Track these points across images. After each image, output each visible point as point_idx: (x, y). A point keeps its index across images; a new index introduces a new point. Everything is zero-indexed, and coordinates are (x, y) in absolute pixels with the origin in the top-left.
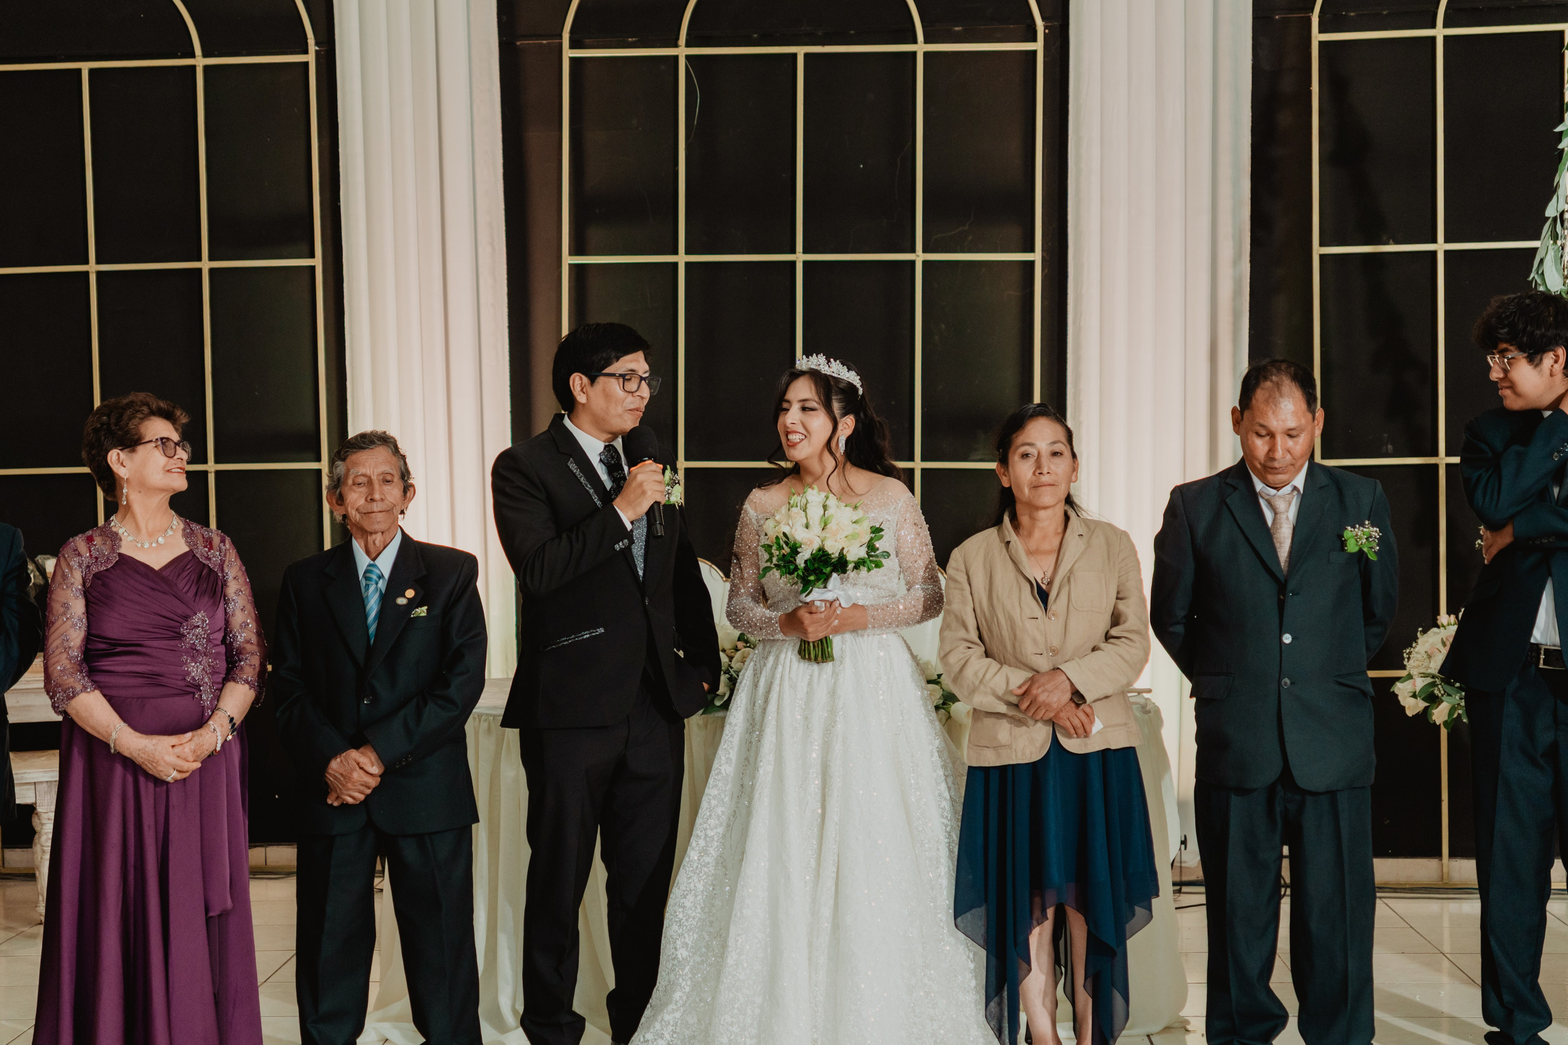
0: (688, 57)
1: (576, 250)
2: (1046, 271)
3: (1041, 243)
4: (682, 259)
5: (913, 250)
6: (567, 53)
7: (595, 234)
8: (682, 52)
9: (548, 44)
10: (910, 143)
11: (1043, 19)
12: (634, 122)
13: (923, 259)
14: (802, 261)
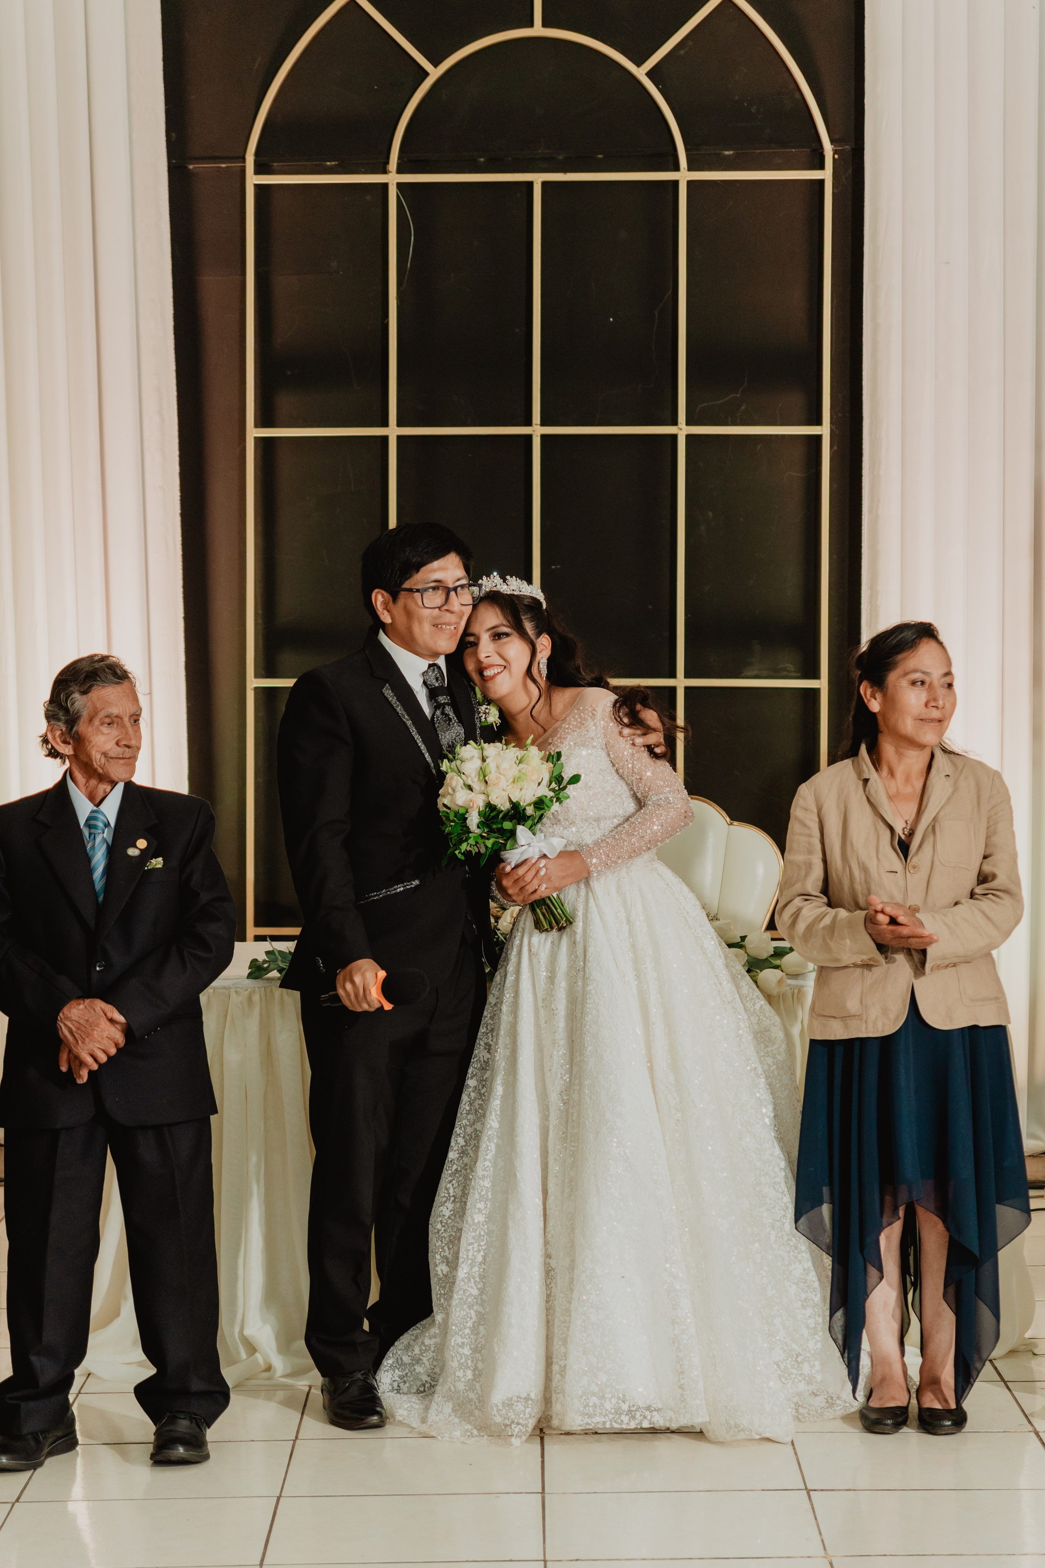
0: (400, 186)
1: (264, 421)
2: (835, 448)
3: (829, 414)
4: (393, 431)
5: (675, 422)
6: (252, 178)
7: (285, 402)
8: (392, 178)
9: (228, 167)
10: (670, 292)
11: (832, 141)
12: (334, 264)
13: (686, 433)
14: (539, 435)
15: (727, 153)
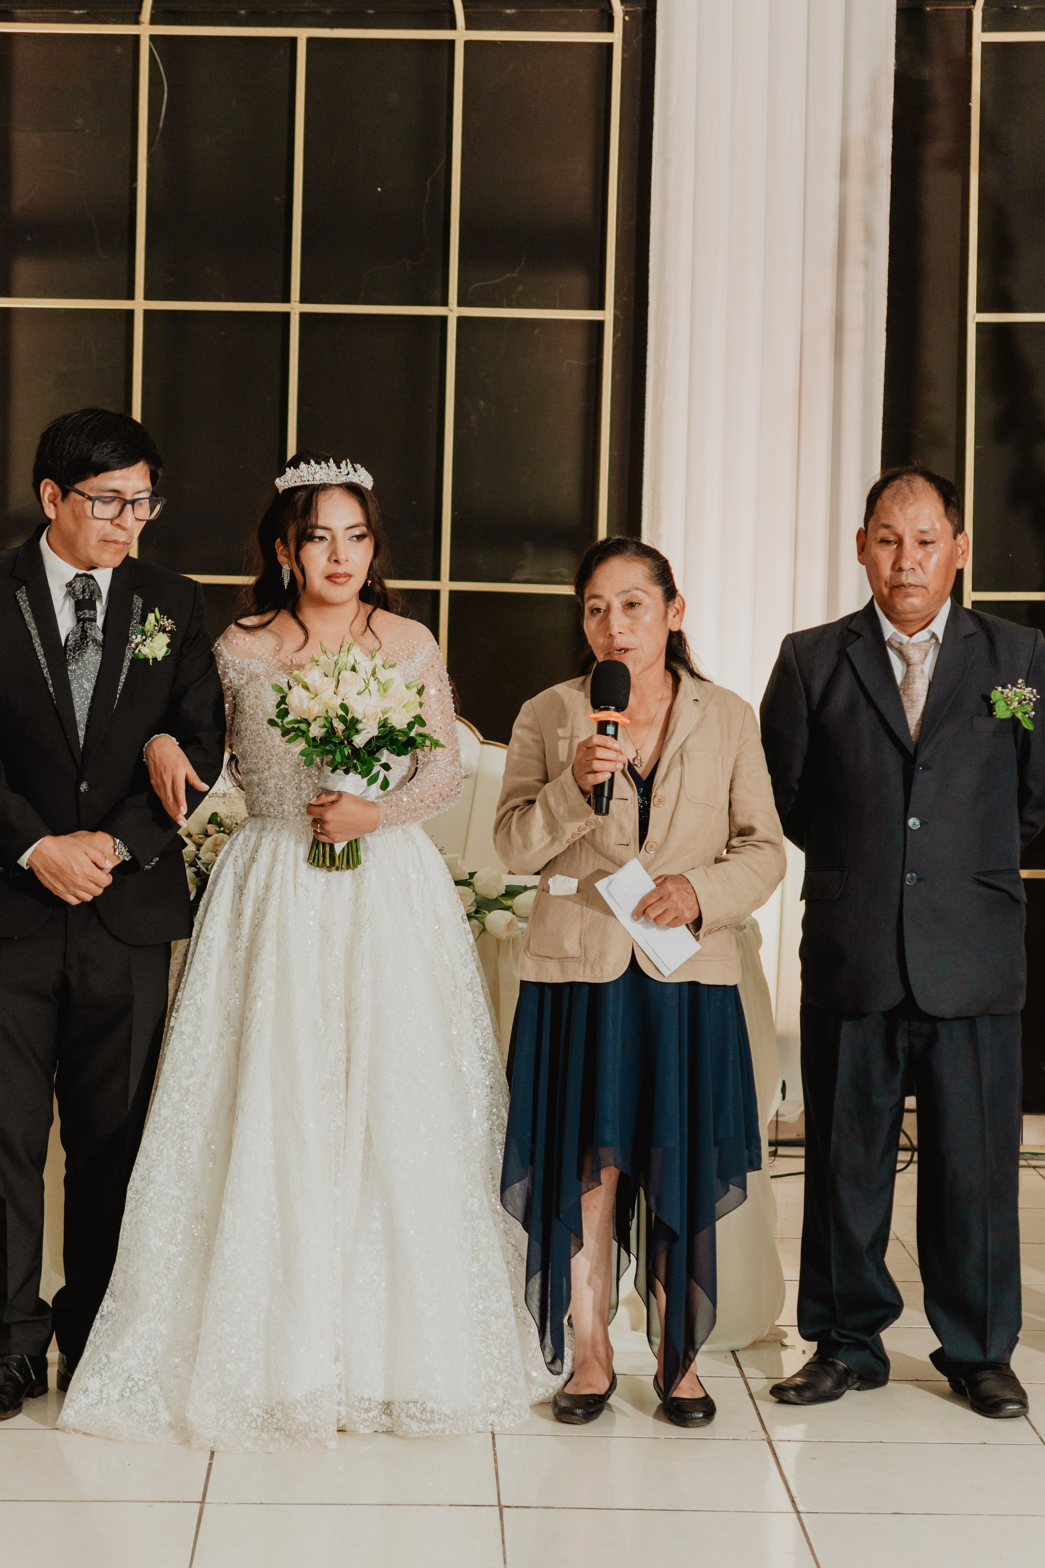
0: (152, 38)
2: (619, 335)
3: (612, 298)
5: (444, 303)
7: (24, 269)
10: (443, 161)
11: (622, 2)
12: (80, 121)
13: (457, 315)
14: (298, 313)
15: (509, 11)
